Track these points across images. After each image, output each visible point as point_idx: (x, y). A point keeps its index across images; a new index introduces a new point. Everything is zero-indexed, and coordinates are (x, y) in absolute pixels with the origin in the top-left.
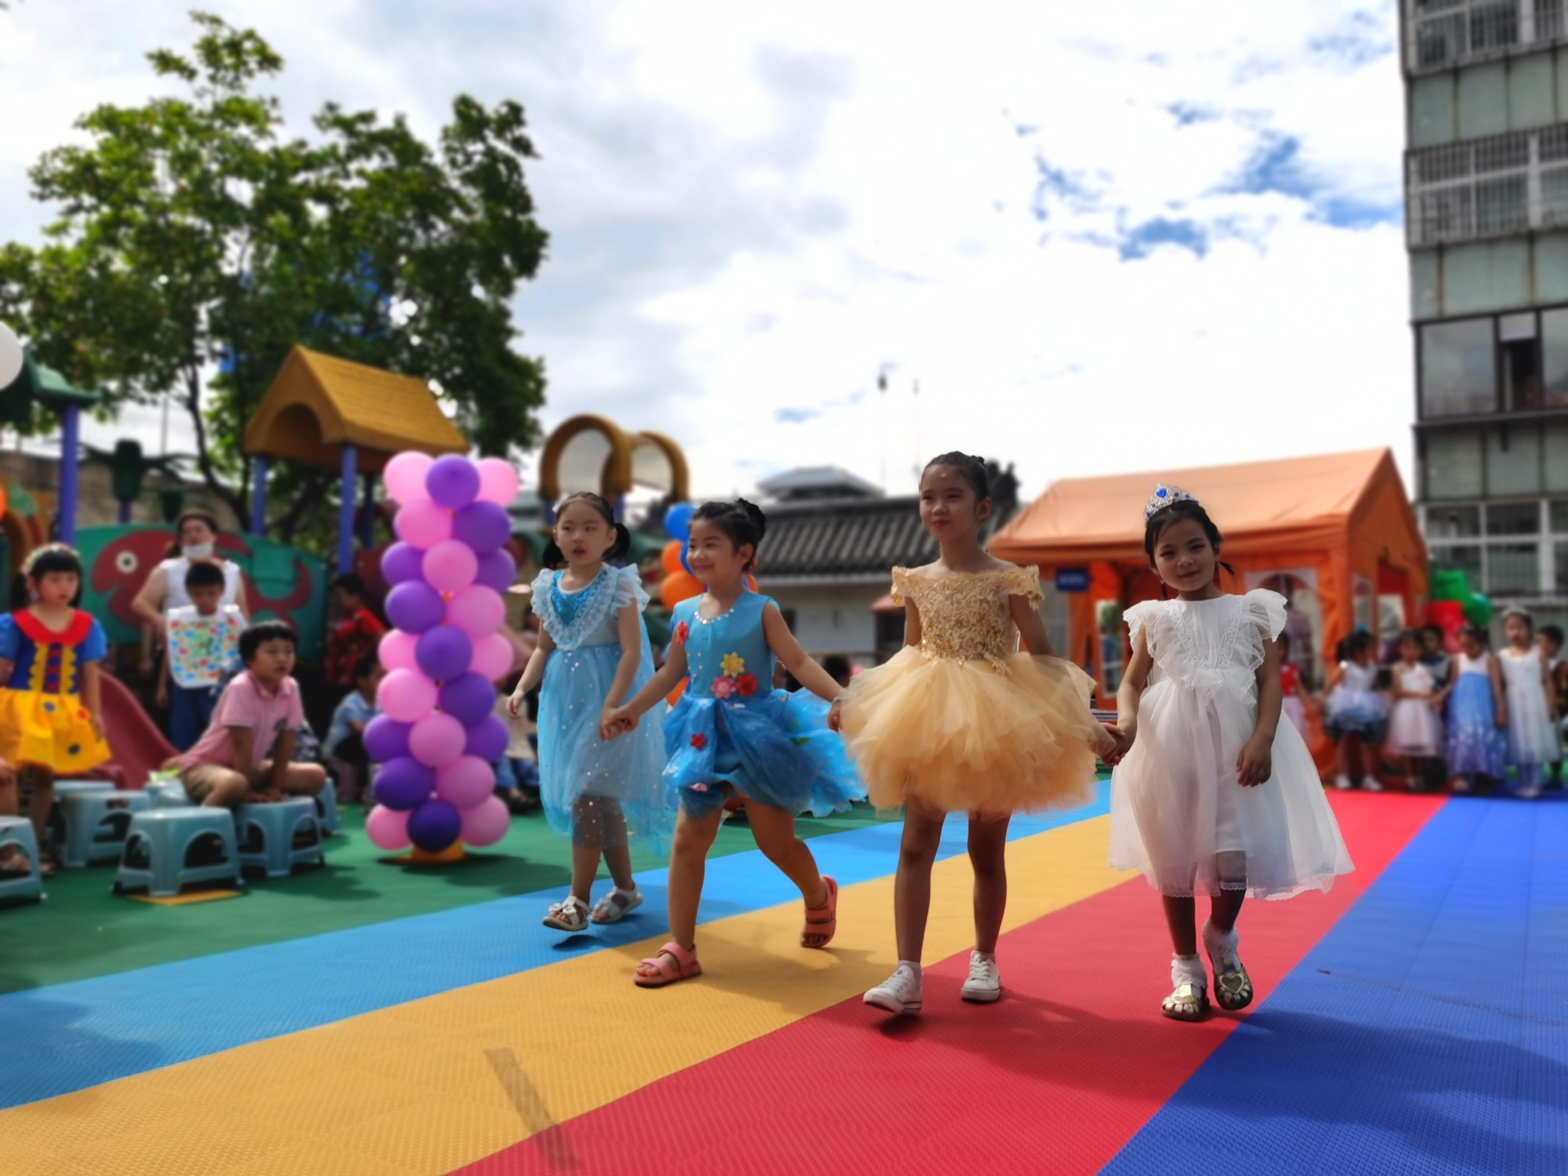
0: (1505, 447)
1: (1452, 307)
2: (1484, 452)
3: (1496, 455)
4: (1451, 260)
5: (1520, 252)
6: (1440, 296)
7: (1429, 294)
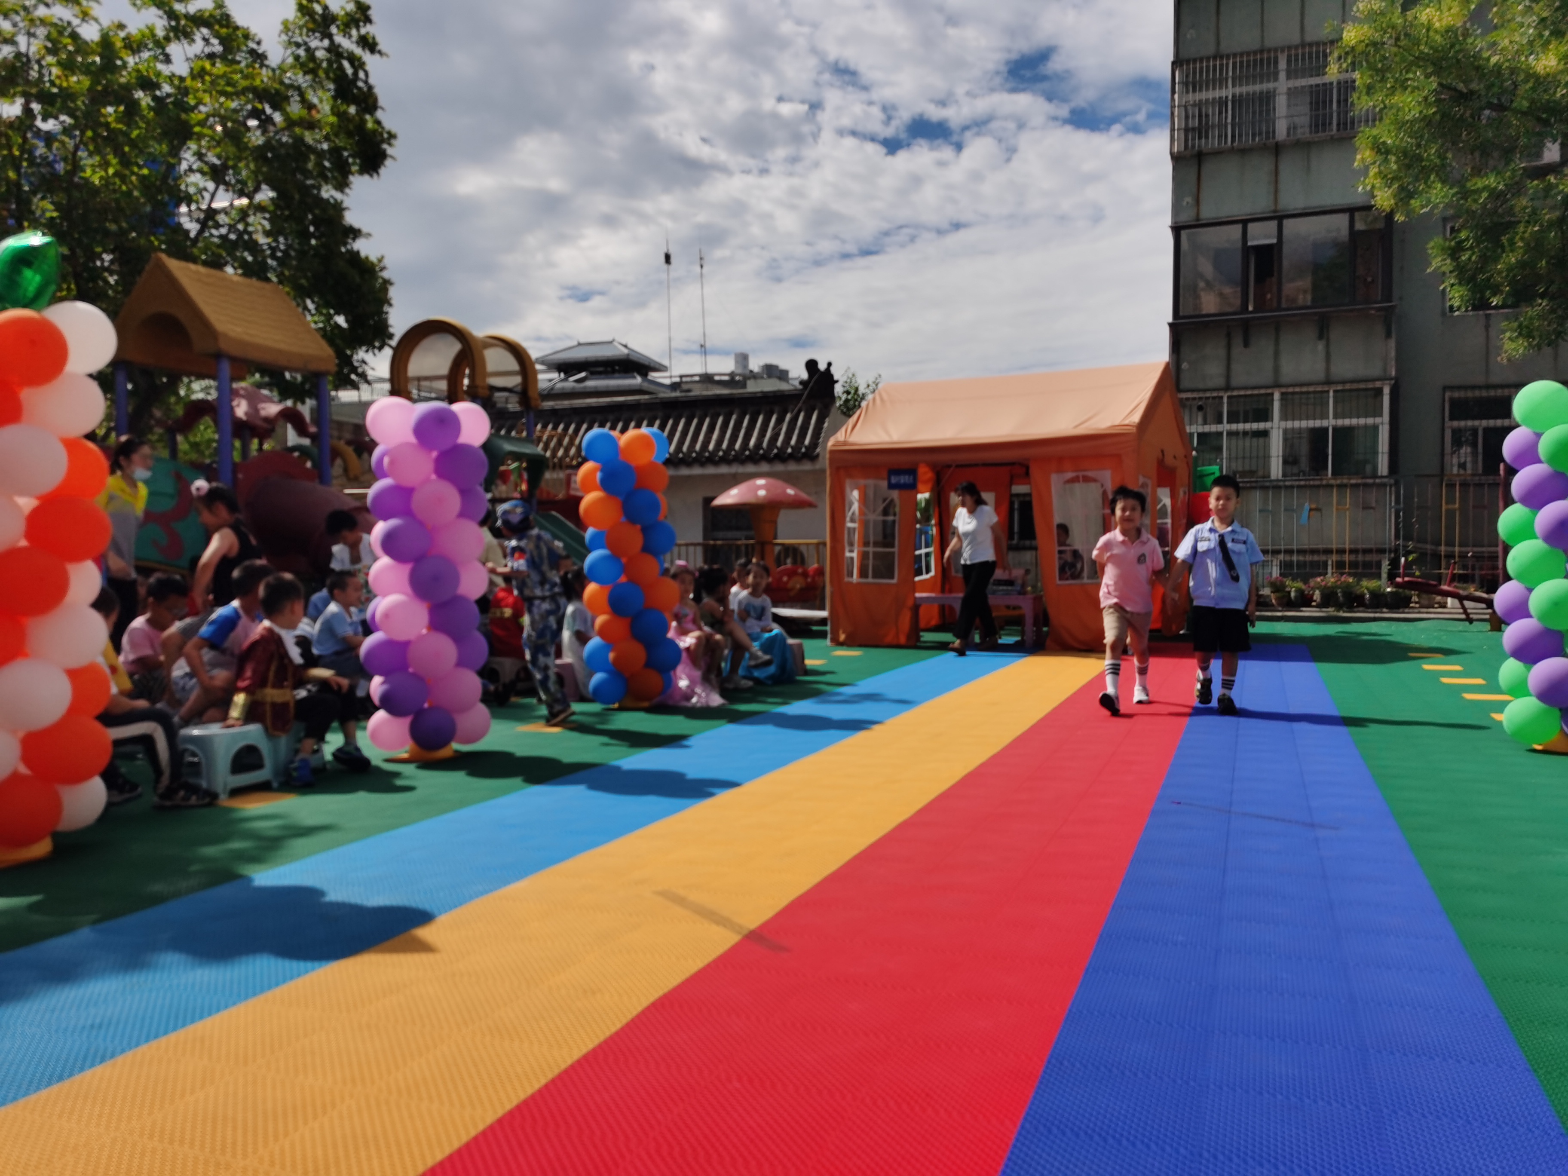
0: (1247, 345)
1: (1208, 212)
2: (1229, 346)
3: (1238, 348)
4: (1208, 167)
5: (1267, 163)
6: (1198, 202)
7: (1188, 199)
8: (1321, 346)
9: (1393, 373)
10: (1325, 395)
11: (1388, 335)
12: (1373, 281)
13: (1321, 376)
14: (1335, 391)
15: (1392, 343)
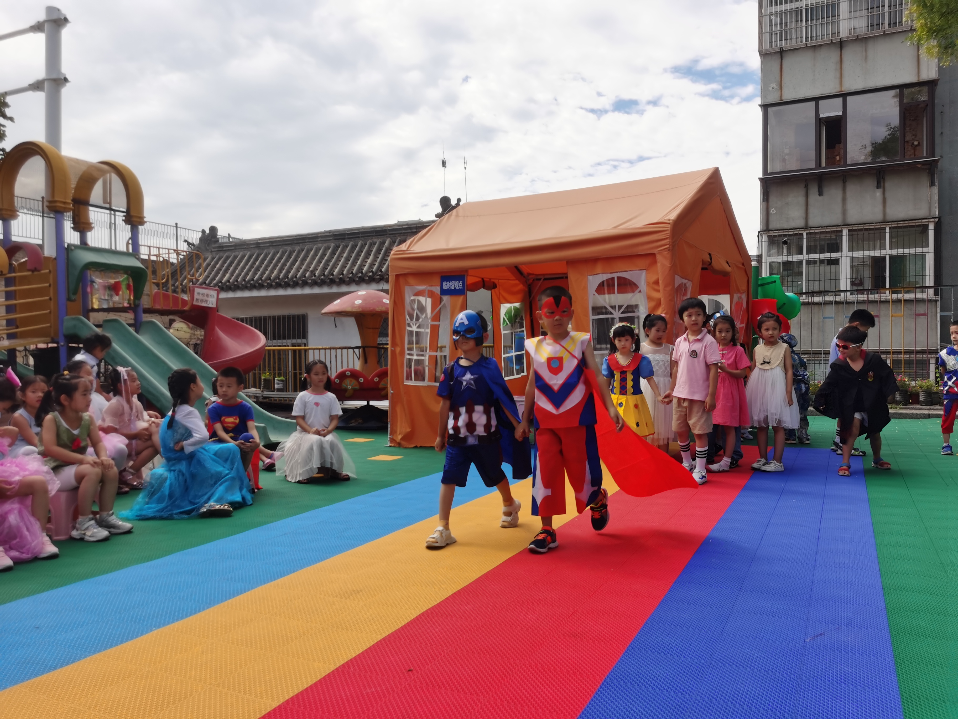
0: (821, 194)
1: (788, 96)
2: (807, 195)
3: (814, 196)
4: (788, 61)
5: (833, 55)
6: (781, 87)
7: (774, 85)
8: (879, 193)
9: (937, 213)
10: (882, 231)
11: (932, 184)
12: (919, 144)
13: (879, 217)
14: (890, 228)
15: (935, 190)
